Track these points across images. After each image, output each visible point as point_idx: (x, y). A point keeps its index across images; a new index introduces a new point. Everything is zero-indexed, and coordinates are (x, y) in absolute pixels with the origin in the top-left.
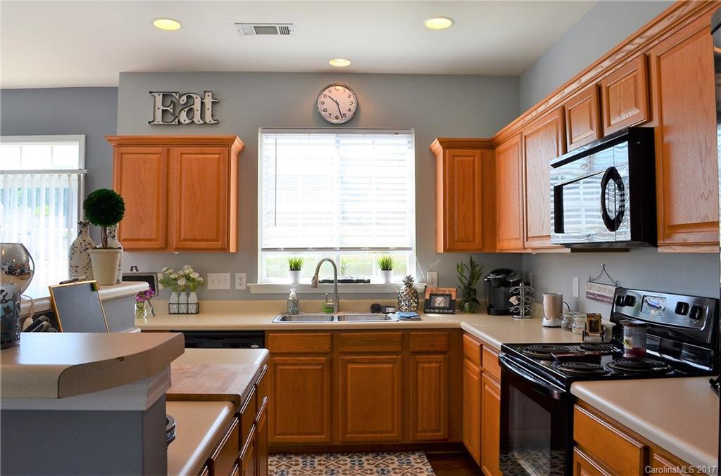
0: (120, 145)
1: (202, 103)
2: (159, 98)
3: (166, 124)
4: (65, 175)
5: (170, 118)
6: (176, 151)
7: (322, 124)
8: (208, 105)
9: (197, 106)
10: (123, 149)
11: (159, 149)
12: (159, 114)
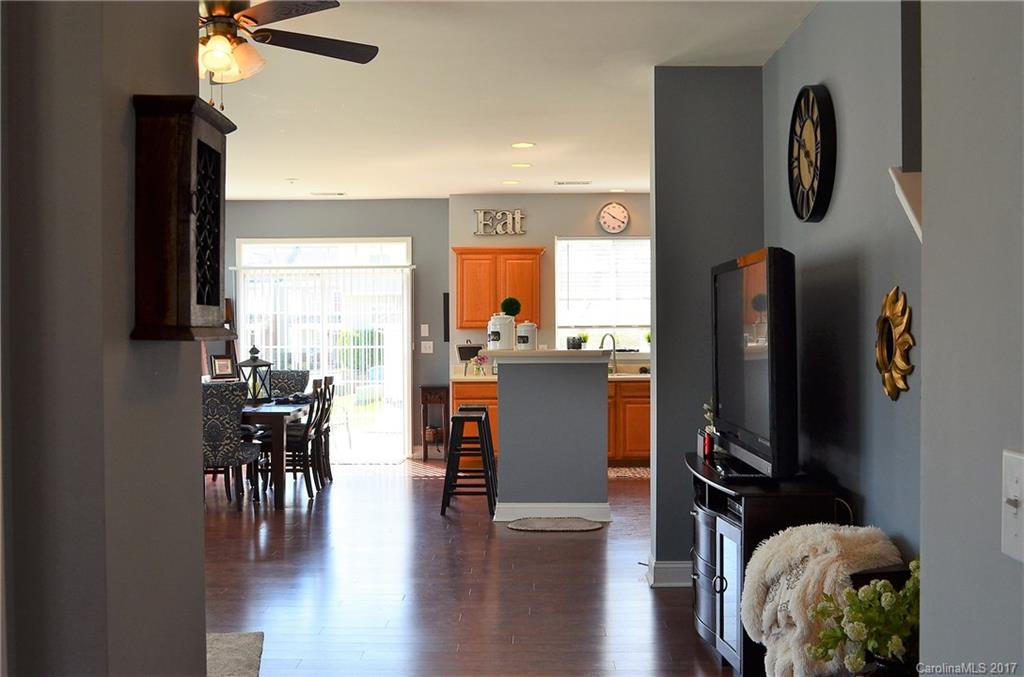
0: (462, 254)
1: (514, 218)
2: (481, 215)
3: (487, 235)
4: (399, 270)
5: (489, 230)
6: (502, 257)
7: (603, 233)
8: (518, 219)
9: (509, 220)
10: (464, 256)
11: (490, 256)
12: (481, 226)
